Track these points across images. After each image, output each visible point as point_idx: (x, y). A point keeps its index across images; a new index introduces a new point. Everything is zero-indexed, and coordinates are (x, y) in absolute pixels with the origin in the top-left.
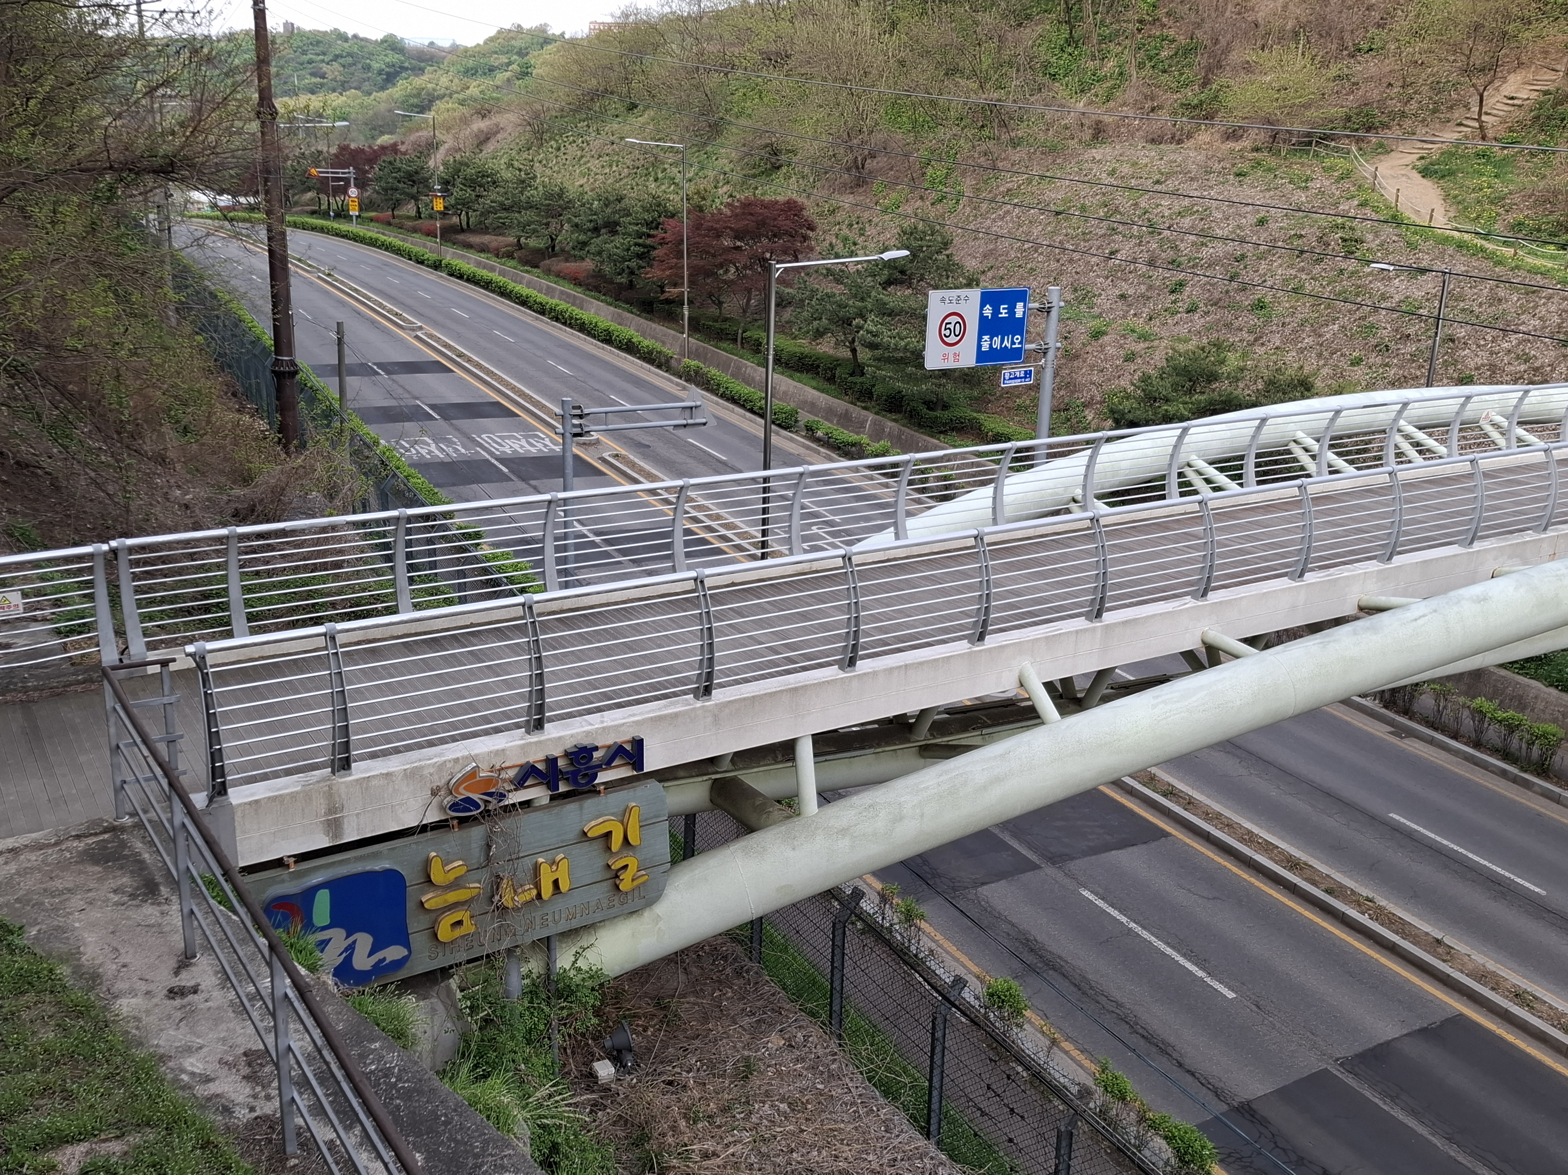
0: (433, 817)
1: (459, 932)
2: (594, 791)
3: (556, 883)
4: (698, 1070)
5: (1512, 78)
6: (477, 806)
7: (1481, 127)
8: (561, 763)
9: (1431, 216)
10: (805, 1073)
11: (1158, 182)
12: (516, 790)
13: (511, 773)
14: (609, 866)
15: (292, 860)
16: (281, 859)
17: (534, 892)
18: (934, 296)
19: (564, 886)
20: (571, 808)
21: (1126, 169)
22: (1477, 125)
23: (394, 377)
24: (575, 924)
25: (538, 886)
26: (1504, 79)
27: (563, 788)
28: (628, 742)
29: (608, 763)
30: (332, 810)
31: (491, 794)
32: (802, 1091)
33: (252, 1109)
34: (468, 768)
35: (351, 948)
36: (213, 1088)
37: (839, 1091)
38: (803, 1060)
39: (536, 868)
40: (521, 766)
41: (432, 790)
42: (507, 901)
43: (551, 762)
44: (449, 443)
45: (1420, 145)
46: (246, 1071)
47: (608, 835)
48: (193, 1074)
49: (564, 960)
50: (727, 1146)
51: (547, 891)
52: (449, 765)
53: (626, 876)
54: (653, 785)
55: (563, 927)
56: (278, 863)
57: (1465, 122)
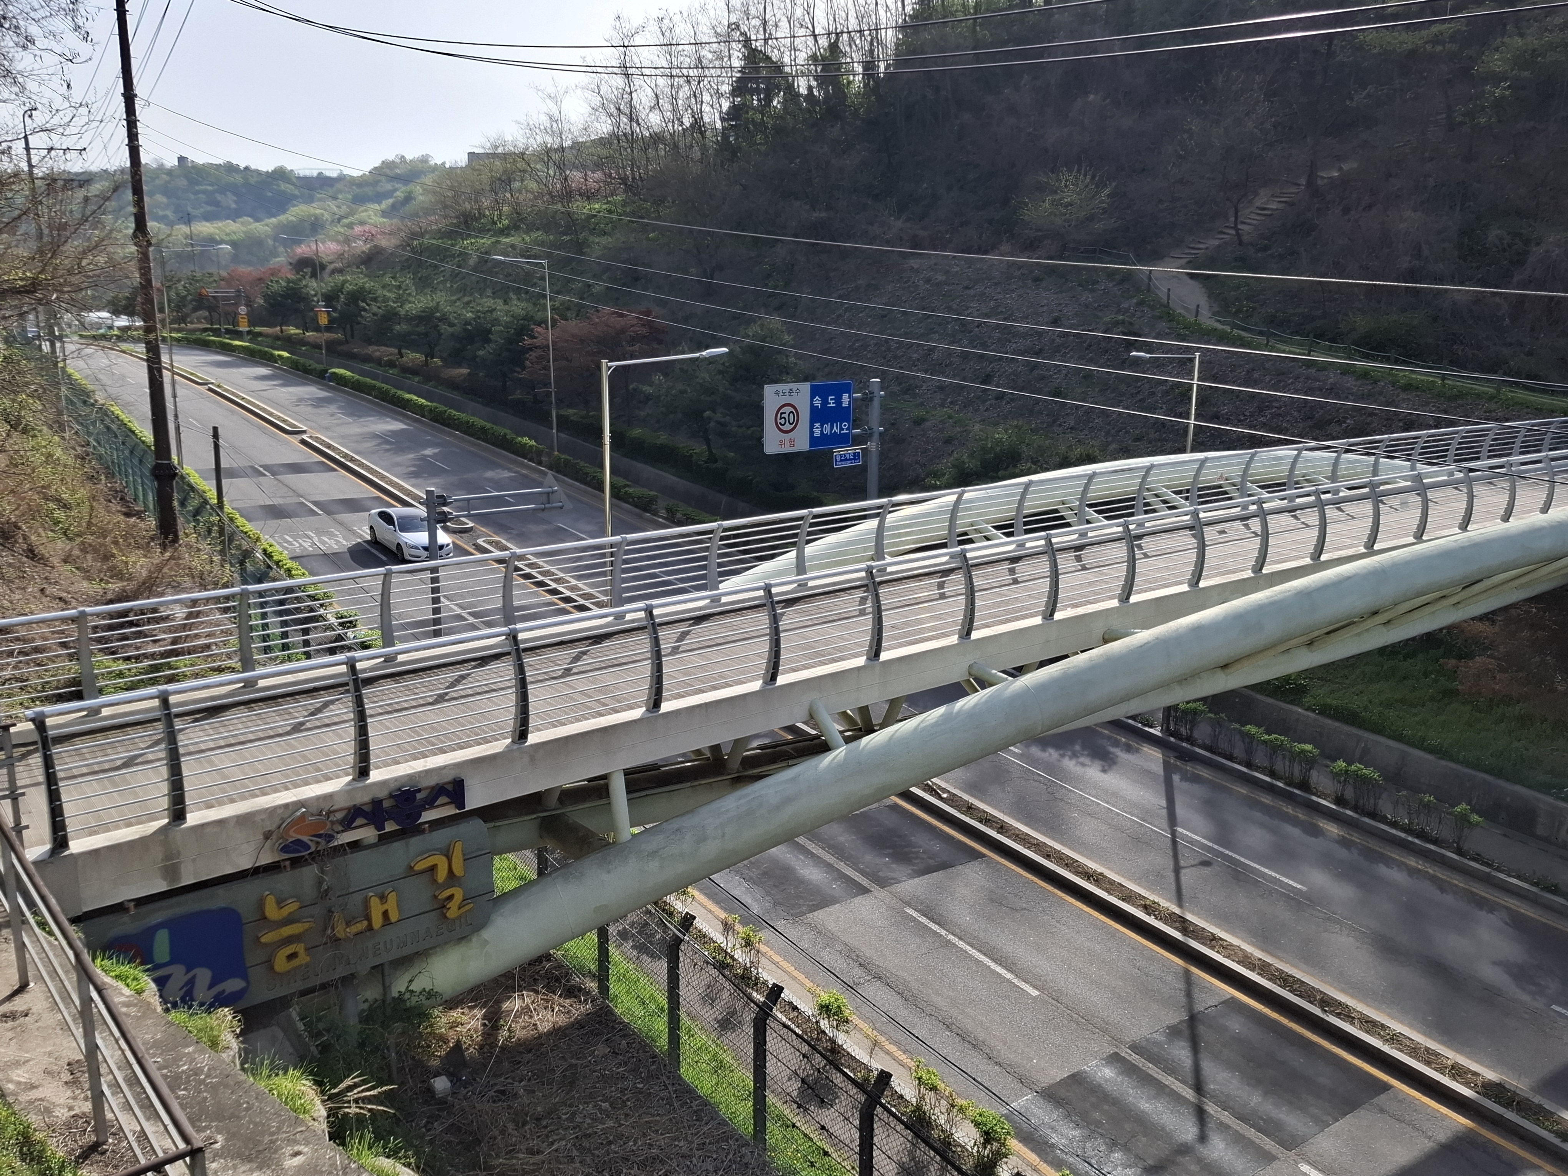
0: (266, 859)
1: (295, 962)
2: (418, 830)
3: (385, 914)
4: (529, 1080)
5: (1262, 192)
6: (308, 847)
7: (1238, 235)
8: (386, 804)
9: (1197, 312)
10: (627, 1074)
11: (967, 288)
12: (343, 831)
13: (339, 816)
14: (435, 897)
15: (132, 904)
16: (121, 904)
17: (365, 923)
18: (769, 390)
19: (394, 916)
20: (397, 847)
21: (940, 277)
22: (1233, 232)
23: (279, 477)
24: (407, 951)
25: (368, 918)
26: (1256, 194)
27: (390, 827)
28: (449, 783)
29: (430, 803)
30: (168, 856)
31: (319, 836)
32: (623, 1091)
33: (71, 1108)
34: (298, 813)
35: (191, 982)
36: (34, 1094)
37: (657, 1088)
38: (626, 1064)
39: (366, 903)
40: (349, 809)
41: (264, 834)
42: (340, 931)
43: (376, 803)
44: (331, 535)
45: (1187, 251)
46: (67, 1077)
47: (433, 869)
48: (19, 1083)
49: (399, 986)
50: (552, 1144)
51: (377, 921)
52: (279, 811)
53: (453, 905)
54: (477, 824)
55: (395, 954)
56: (119, 908)
57: (1225, 230)
